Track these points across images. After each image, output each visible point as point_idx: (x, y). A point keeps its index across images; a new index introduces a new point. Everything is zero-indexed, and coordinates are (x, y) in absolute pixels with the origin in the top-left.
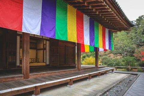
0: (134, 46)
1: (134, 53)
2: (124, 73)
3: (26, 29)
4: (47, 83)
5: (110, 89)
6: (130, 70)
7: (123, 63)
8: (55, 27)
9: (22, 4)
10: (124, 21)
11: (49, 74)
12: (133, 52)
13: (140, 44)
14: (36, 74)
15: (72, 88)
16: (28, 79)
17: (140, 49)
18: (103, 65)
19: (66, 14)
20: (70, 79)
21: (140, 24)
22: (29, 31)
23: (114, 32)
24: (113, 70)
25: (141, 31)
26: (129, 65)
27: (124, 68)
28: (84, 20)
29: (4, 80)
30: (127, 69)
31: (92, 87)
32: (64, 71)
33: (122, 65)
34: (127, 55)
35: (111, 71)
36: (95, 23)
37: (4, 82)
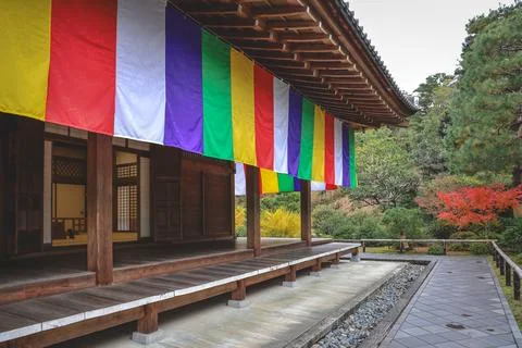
0: (416, 172)
1: (415, 195)
2: (390, 260)
3: (126, 128)
4: (178, 293)
5: (358, 307)
6: (407, 250)
7: (383, 228)
8: (201, 118)
9: (114, 51)
10: (389, 99)
11: (171, 269)
12: (413, 193)
13: (434, 166)
14: (131, 270)
15: (247, 309)
16: (109, 286)
17: (433, 184)
18: (319, 236)
19: (227, 76)
20: (238, 282)
21: (430, 102)
22: (135, 133)
23: (358, 129)
24: (355, 252)
25: (434, 125)
26: (402, 234)
27: (389, 244)
28: (276, 93)
29: (39, 290)
30: (398, 248)
31: (304, 303)
32: (212, 258)
33: (382, 235)
34: (394, 202)
35: (350, 255)
36: (306, 104)
37: (39, 295)
